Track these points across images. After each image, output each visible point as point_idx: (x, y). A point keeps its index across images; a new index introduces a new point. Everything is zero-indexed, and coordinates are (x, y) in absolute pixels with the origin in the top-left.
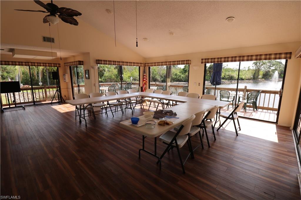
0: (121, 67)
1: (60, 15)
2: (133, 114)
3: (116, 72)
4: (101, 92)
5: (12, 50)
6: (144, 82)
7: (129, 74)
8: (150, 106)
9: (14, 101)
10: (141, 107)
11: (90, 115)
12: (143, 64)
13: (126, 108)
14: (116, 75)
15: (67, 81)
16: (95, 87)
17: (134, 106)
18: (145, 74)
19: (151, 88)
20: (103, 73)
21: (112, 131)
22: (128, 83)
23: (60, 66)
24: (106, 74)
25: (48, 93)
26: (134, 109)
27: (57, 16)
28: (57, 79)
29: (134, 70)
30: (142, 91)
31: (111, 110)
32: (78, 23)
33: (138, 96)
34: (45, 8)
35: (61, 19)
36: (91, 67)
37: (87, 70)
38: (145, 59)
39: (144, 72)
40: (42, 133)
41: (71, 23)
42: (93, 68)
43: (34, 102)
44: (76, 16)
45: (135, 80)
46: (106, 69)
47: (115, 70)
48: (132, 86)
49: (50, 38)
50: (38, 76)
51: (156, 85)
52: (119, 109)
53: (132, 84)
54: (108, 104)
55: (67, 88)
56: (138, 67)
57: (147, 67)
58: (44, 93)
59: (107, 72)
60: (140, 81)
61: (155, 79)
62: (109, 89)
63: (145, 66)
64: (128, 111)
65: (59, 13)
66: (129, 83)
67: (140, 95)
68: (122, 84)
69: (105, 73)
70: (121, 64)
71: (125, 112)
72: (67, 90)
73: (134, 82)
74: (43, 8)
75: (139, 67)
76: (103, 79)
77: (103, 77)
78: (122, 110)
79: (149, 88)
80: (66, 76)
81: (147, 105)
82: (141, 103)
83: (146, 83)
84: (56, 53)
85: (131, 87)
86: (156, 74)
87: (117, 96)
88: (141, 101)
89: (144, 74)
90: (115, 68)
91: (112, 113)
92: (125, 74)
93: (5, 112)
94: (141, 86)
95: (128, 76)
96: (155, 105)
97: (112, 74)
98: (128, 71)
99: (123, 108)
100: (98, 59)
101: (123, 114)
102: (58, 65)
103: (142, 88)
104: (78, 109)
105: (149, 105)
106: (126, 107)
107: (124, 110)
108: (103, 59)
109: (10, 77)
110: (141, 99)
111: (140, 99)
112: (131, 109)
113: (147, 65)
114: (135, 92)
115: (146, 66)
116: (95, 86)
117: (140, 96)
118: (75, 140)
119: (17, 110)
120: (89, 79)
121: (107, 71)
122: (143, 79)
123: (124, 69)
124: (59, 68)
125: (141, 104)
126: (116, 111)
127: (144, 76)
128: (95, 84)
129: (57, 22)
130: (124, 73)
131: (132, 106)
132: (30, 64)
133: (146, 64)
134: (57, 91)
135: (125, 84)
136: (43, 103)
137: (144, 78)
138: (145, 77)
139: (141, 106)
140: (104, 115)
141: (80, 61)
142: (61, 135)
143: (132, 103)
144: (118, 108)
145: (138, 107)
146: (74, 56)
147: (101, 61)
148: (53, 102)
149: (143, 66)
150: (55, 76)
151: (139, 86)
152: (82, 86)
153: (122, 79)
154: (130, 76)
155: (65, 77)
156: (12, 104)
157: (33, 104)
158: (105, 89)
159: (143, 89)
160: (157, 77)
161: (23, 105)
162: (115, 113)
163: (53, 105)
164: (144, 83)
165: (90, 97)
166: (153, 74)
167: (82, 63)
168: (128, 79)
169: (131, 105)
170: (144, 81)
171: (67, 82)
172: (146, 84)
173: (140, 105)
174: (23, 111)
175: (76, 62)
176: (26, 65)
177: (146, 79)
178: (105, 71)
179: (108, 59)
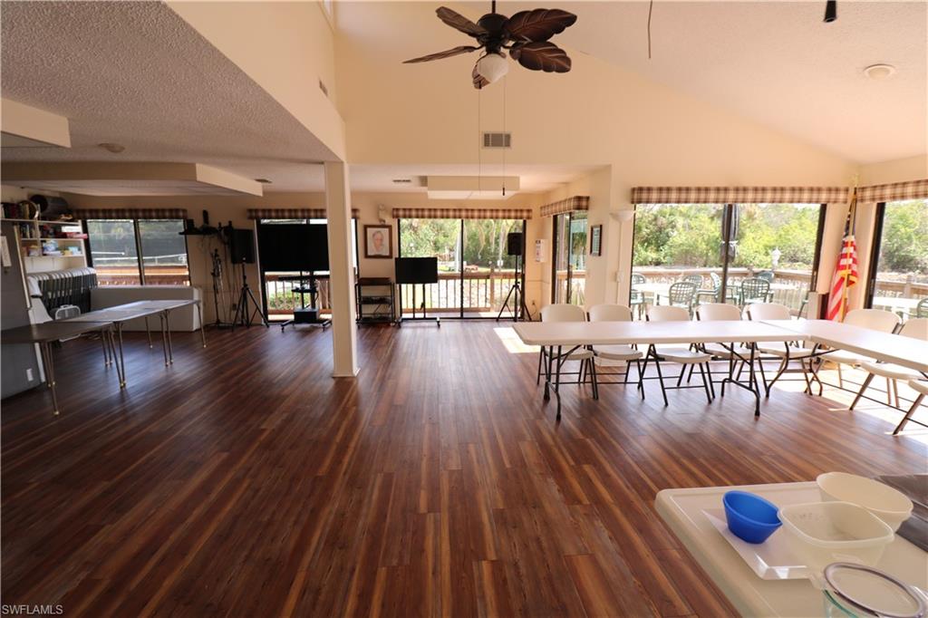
0: (729, 211)
1: (514, 46)
2: (757, 413)
3: (715, 229)
4: (644, 299)
5: (424, 181)
6: (844, 273)
7: (769, 237)
8: (860, 395)
9: (423, 305)
10: (809, 388)
11: (584, 382)
12: (847, 190)
13: (730, 380)
14: (716, 242)
15: (542, 261)
16: (614, 284)
17: (770, 376)
18: (851, 238)
19: (876, 301)
20: (667, 233)
21: (643, 475)
22: (756, 274)
23: (529, 218)
24: (678, 238)
25: (497, 291)
26: (768, 389)
27: (507, 52)
28: (519, 254)
29: (794, 223)
30: (823, 315)
31: (661, 378)
32: (568, 61)
33: (800, 338)
34: (470, 34)
35: (517, 62)
36: (611, 214)
37: (596, 227)
38: (860, 166)
39: (847, 228)
40: (440, 406)
41: (548, 69)
42: (616, 216)
43: (462, 310)
44: (560, 30)
45: (794, 260)
46: (680, 221)
47: (713, 225)
48: (772, 286)
49: (501, 135)
50: (497, 243)
51: (907, 290)
52: (697, 379)
53: (777, 275)
54: (652, 352)
55: (541, 281)
56: (818, 206)
57: (868, 202)
58: (489, 290)
59: (681, 230)
60: (816, 267)
61: (900, 257)
62: (671, 294)
63: (855, 201)
64: (739, 395)
65: (512, 38)
66: (763, 274)
67: (809, 335)
68: (725, 276)
69: (676, 232)
70: (731, 196)
71: (722, 395)
72: (541, 286)
73: (786, 269)
74: (466, 35)
75: (824, 209)
76: (663, 253)
77: (666, 247)
78: (708, 386)
79: (868, 304)
80: (542, 245)
81: (845, 385)
82: (811, 371)
83: (852, 278)
84: (518, 178)
85: (769, 289)
86: (909, 238)
87: (693, 329)
88: (815, 361)
89: (846, 240)
90: (712, 218)
91: (663, 389)
92: (753, 235)
93: (407, 327)
94: (822, 288)
95: (761, 246)
96: (892, 391)
97: (700, 239)
98: (766, 224)
99: (714, 377)
100: (636, 186)
101: (710, 402)
102: (525, 214)
103: (825, 299)
104: (546, 355)
105: (858, 389)
106: (731, 373)
107: (717, 387)
108: (654, 184)
109: (448, 245)
110: (813, 355)
111: (809, 351)
112: (750, 388)
113: (868, 194)
114: (782, 316)
115: (862, 200)
116: (615, 280)
117: (812, 339)
118: (508, 466)
119: (424, 327)
120: (600, 254)
121: (683, 227)
122: (839, 262)
123: (751, 217)
124: (528, 221)
125: (810, 376)
126: (684, 383)
127: (845, 244)
128: (616, 274)
129: (504, 74)
130: (749, 234)
131: (759, 376)
132: (464, 214)
133: (863, 189)
134: (516, 286)
135: (746, 274)
136: (483, 315)
137: (845, 256)
138: (850, 250)
139: (809, 384)
140: (632, 390)
141: (579, 198)
142: (480, 428)
143: (760, 359)
144: (691, 372)
145: (792, 386)
146: (566, 184)
147: (649, 190)
148: (503, 315)
149: (845, 202)
150: (516, 244)
151: (813, 288)
152: (579, 276)
153: (727, 257)
154: (773, 244)
155: (539, 247)
156: (419, 311)
157: (459, 315)
158: (657, 289)
159: (832, 305)
160: (913, 247)
161: (437, 316)
162: (679, 393)
163: (500, 324)
164: (842, 279)
165: (589, 320)
166: (890, 238)
167: (584, 203)
168: (761, 257)
169: (757, 367)
170: (843, 267)
171: (542, 264)
172: (850, 283)
173: (802, 376)
174: (434, 330)
175: (570, 199)
176: (455, 217)
177: (855, 261)
178: (674, 227)
179: (674, 184)
